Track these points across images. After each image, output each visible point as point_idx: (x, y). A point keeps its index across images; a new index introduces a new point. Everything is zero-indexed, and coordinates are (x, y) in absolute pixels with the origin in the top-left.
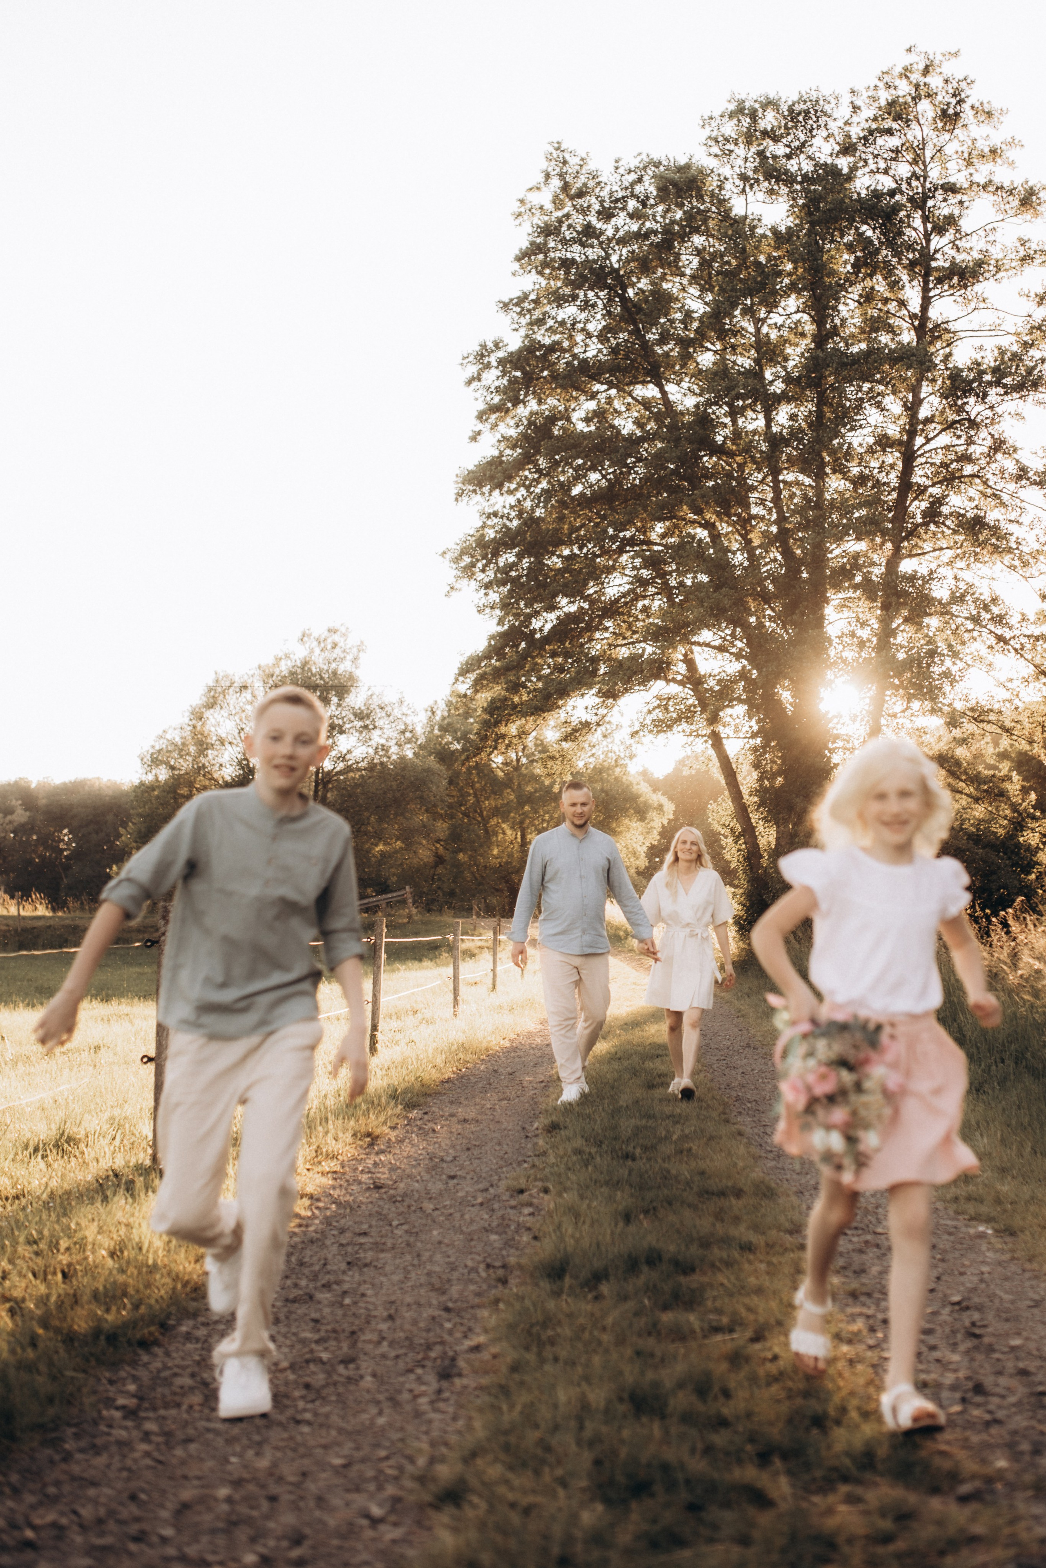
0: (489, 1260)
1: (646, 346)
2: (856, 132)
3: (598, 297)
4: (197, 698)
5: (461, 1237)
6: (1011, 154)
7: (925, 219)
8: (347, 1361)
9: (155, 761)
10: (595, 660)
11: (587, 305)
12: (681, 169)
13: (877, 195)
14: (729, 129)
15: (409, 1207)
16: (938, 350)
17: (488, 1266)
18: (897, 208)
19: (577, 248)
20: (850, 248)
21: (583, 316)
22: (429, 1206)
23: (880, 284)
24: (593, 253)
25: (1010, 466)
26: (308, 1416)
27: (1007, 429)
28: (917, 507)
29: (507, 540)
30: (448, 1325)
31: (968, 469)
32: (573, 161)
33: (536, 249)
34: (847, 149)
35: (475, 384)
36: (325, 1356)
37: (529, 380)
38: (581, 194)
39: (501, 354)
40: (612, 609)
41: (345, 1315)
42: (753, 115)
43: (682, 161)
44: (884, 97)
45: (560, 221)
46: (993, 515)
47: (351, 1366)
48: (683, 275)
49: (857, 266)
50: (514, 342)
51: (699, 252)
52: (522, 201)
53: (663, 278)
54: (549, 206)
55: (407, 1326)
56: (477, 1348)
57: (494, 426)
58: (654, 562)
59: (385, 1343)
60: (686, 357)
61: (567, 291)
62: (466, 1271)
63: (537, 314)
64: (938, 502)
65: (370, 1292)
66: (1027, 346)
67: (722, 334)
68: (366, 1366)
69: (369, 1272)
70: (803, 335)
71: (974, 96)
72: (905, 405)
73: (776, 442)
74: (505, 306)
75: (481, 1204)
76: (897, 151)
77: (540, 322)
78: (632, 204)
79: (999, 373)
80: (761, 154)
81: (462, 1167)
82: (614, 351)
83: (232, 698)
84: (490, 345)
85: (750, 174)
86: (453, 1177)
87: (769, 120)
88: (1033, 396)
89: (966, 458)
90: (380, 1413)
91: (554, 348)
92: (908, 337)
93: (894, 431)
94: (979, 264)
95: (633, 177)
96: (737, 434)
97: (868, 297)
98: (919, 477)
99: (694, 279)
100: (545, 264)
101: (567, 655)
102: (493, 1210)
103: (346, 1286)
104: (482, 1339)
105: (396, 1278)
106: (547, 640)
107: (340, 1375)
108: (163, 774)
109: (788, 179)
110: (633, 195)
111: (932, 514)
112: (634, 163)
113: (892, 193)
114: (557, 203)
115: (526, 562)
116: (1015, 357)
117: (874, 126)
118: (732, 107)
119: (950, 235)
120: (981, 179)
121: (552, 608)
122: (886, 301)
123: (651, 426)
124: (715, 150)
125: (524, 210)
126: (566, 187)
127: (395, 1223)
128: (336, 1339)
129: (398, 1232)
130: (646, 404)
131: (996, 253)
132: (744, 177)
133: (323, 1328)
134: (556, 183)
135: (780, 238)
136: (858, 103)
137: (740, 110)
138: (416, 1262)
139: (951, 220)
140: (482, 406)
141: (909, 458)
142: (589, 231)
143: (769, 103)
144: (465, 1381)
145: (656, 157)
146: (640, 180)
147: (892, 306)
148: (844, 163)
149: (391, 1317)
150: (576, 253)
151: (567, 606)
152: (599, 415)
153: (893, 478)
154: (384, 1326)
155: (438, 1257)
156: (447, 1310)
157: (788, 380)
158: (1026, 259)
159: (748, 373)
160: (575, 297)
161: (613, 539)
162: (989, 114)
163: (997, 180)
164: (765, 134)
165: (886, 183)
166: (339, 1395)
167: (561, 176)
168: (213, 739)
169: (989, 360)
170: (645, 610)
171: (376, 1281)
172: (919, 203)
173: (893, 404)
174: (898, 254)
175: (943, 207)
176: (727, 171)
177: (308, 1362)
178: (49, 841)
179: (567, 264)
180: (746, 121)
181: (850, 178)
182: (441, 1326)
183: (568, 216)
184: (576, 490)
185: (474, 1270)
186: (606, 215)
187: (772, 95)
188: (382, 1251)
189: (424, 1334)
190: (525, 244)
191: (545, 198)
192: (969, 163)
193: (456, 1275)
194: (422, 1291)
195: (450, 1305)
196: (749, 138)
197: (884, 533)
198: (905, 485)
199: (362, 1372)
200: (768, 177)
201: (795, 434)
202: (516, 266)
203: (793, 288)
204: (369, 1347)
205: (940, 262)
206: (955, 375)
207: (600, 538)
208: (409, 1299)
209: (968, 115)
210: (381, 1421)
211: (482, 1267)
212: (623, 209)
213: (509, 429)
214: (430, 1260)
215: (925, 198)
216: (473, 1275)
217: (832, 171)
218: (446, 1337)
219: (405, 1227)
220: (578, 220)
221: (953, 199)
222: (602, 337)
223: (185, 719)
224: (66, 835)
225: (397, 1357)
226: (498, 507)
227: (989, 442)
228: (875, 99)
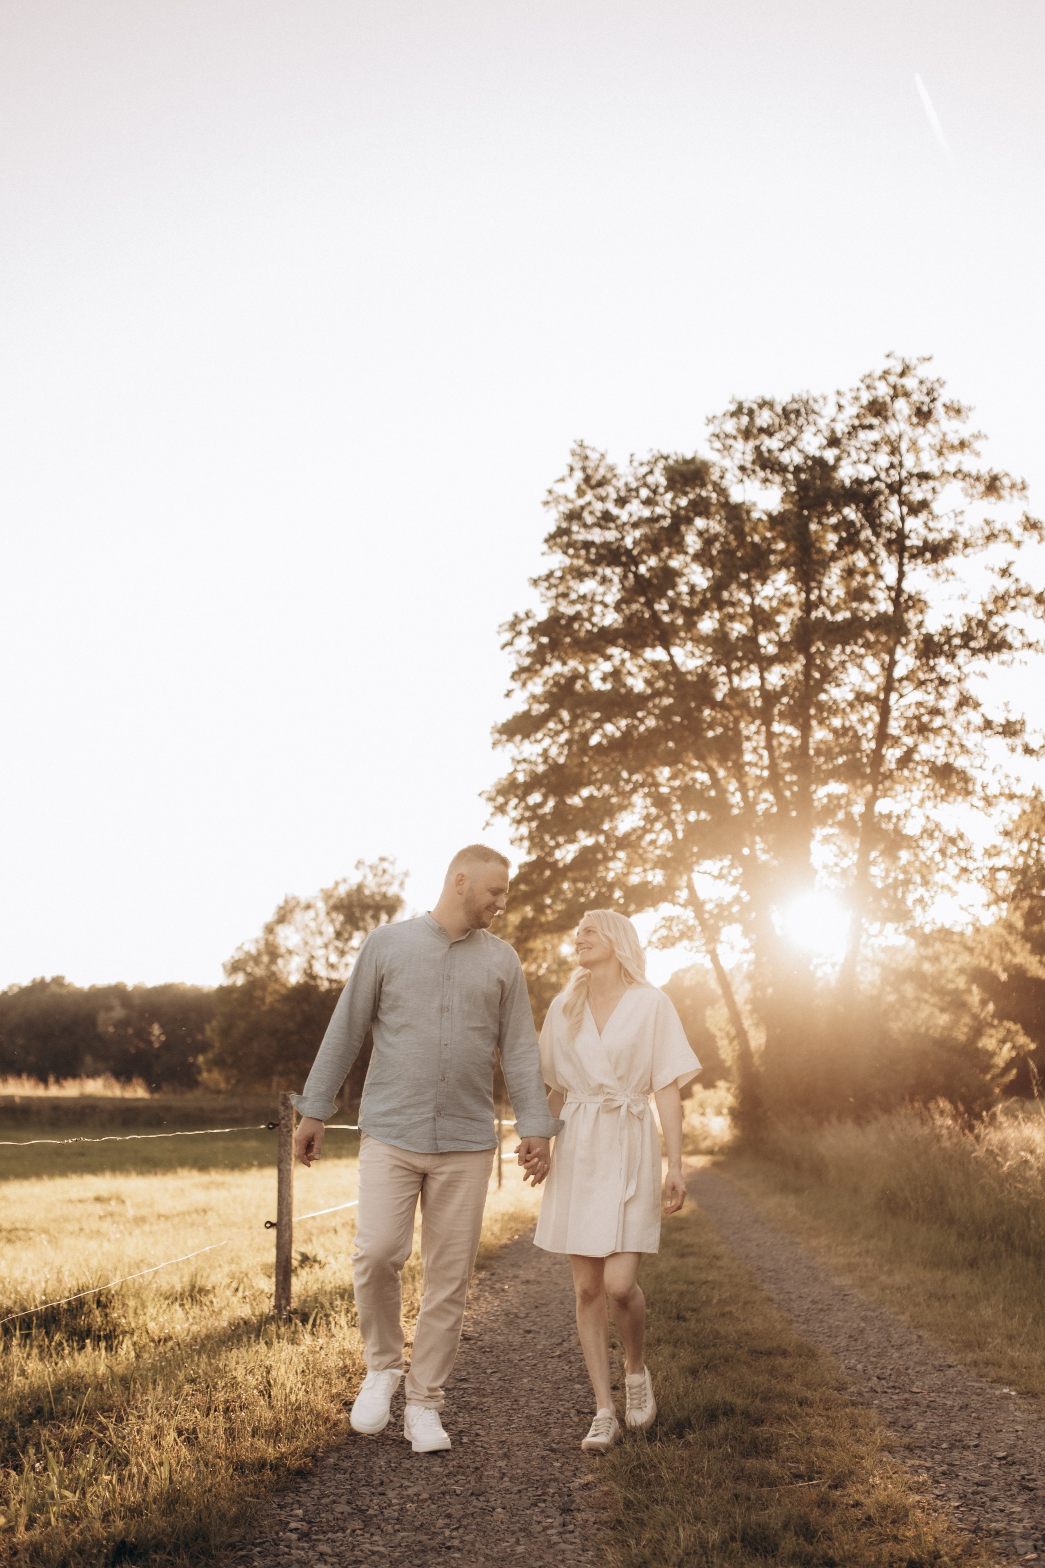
0: (578, 1407)
1: (655, 615)
2: (841, 428)
3: (613, 573)
4: (270, 916)
5: (549, 1385)
6: (977, 445)
7: (901, 503)
8: (476, 1494)
9: (235, 967)
10: (611, 886)
11: (604, 580)
12: (686, 462)
13: (858, 482)
14: (730, 426)
15: (498, 1357)
16: (912, 617)
17: (578, 1412)
18: (878, 493)
19: (597, 530)
20: (836, 528)
21: (601, 589)
22: (516, 1357)
23: (860, 560)
24: (611, 535)
25: (976, 718)
26: (456, 1543)
27: (973, 687)
28: (892, 755)
29: (534, 782)
30: (557, 1464)
31: (938, 722)
32: (594, 456)
33: (561, 532)
34: (833, 442)
35: (508, 649)
36: (458, 1489)
37: (554, 646)
38: (601, 484)
39: (531, 623)
40: (624, 842)
41: (466, 1453)
42: (751, 413)
43: (689, 456)
44: (866, 397)
45: (582, 508)
46: (961, 762)
47: (481, 1498)
48: (686, 553)
49: (839, 545)
50: (542, 614)
51: (700, 534)
52: (550, 492)
53: (670, 556)
54: (572, 495)
55: (521, 1464)
56: (586, 1486)
57: (524, 684)
58: (661, 802)
59: (506, 1479)
60: (690, 625)
61: (588, 568)
62: (559, 1416)
63: (562, 589)
64: (910, 752)
65: (481, 1432)
66: (990, 614)
67: (722, 605)
68: (495, 1500)
69: (477, 1415)
70: (790, 605)
71: (945, 396)
72: (882, 666)
73: (770, 697)
74: (535, 582)
75: (560, 1356)
76: (876, 444)
77: (565, 595)
78: (644, 493)
79: (967, 637)
80: (757, 448)
81: (535, 1324)
82: (628, 620)
83: (299, 916)
84: (522, 615)
85: (749, 465)
86: (529, 1332)
87: (764, 418)
88: (996, 658)
89: (935, 712)
90: (518, 1542)
91: (577, 617)
92: (885, 606)
93: (870, 688)
94: (949, 542)
95: (645, 469)
96: (734, 692)
97: (850, 572)
98: (894, 727)
99: (696, 557)
100: (569, 545)
101: (586, 880)
102: (570, 1362)
103: (461, 1427)
104: (590, 1478)
105: (502, 1420)
106: (568, 868)
107: (475, 1507)
108: (240, 980)
109: (781, 469)
110: (646, 485)
111: (905, 760)
112: (647, 457)
113: (872, 481)
114: (580, 493)
115: (551, 803)
116: (982, 624)
117: (857, 422)
118: (733, 408)
119: (923, 516)
120: (951, 468)
121: (572, 840)
122: (865, 574)
123: (660, 684)
124: (718, 445)
125: (551, 499)
126: (587, 479)
127: (489, 1371)
128: (463, 1474)
129: (494, 1380)
130: (655, 665)
131: (964, 533)
132: (742, 469)
133: (451, 1464)
134: (579, 475)
135: (774, 521)
136: (843, 402)
137: (738, 412)
138: (515, 1407)
139: (924, 505)
140: (515, 668)
141: (885, 711)
142: (607, 518)
143: (765, 404)
144: (584, 1515)
145: (665, 453)
146: (651, 472)
147: (871, 579)
148: (830, 455)
149: (506, 1456)
150: (597, 536)
151: (585, 839)
152: (616, 675)
153: (870, 729)
154: (501, 1463)
155: (533, 1403)
156: (553, 1450)
157: (781, 644)
158: (991, 537)
159: (743, 638)
160: (594, 574)
161: (628, 781)
162: (958, 411)
163: (965, 468)
164: (761, 430)
165: (867, 472)
166: (478, 1524)
167: (584, 469)
168: (282, 950)
169: (959, 627)
170: (653, 842)
171: (485, 1423)
172: (895, 488)
173: (872, 665)
174: (877, 535)
175: (917, 492)
176: (727, 463)
177: (443, 1493)
178: (143, 1034)
179: (587, 545)
180: (745, 420)
181: (835, 468)
182: (552, 1465)
183: (589, 504)
184: (594, 740)
185: (566, 1415)
186: (621, 502)
187: (768, 398)
188: (484, 1396)
189: (538, 1472)
190: (553, 529)
191: (569, 488)
192: (940, 453)
193: (552, 1420)
194: (527, 1433)
195: (554, 1446)
196: (747, 434)
197: (864, 776)
198: (882, 736)
199: (492, 1504)
200: (763, 468)
201: (784, 690)
202: (545, 547)
203: (783, 564)
204: (493, 1483)
205: (913, 541)
206: (928, 639)
207: (615, 781)
208: (517, 1440)
209: (939, 411)
210: (520, 1549)
211: (573, 1412)
212: (637, 497)
213: (537, 687)
214: (527, 1404)
215: (901, 483)
216: (566, 1420)
217: (819, 462)
218: (558, 1475)
219: (499, 1375)
220: (598, 506)
221: (927, 486)
222: (618, 608)
223: (258, 933)
224: (156, 1030)
225: (520, 1491)
226: (525, 755)
227: (958, 697)
228: (857, 398)
